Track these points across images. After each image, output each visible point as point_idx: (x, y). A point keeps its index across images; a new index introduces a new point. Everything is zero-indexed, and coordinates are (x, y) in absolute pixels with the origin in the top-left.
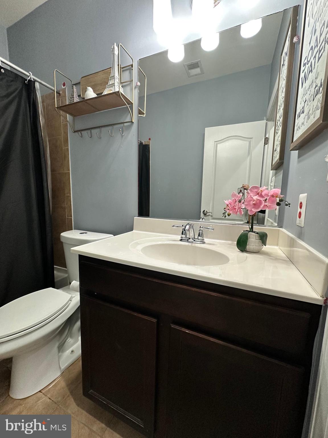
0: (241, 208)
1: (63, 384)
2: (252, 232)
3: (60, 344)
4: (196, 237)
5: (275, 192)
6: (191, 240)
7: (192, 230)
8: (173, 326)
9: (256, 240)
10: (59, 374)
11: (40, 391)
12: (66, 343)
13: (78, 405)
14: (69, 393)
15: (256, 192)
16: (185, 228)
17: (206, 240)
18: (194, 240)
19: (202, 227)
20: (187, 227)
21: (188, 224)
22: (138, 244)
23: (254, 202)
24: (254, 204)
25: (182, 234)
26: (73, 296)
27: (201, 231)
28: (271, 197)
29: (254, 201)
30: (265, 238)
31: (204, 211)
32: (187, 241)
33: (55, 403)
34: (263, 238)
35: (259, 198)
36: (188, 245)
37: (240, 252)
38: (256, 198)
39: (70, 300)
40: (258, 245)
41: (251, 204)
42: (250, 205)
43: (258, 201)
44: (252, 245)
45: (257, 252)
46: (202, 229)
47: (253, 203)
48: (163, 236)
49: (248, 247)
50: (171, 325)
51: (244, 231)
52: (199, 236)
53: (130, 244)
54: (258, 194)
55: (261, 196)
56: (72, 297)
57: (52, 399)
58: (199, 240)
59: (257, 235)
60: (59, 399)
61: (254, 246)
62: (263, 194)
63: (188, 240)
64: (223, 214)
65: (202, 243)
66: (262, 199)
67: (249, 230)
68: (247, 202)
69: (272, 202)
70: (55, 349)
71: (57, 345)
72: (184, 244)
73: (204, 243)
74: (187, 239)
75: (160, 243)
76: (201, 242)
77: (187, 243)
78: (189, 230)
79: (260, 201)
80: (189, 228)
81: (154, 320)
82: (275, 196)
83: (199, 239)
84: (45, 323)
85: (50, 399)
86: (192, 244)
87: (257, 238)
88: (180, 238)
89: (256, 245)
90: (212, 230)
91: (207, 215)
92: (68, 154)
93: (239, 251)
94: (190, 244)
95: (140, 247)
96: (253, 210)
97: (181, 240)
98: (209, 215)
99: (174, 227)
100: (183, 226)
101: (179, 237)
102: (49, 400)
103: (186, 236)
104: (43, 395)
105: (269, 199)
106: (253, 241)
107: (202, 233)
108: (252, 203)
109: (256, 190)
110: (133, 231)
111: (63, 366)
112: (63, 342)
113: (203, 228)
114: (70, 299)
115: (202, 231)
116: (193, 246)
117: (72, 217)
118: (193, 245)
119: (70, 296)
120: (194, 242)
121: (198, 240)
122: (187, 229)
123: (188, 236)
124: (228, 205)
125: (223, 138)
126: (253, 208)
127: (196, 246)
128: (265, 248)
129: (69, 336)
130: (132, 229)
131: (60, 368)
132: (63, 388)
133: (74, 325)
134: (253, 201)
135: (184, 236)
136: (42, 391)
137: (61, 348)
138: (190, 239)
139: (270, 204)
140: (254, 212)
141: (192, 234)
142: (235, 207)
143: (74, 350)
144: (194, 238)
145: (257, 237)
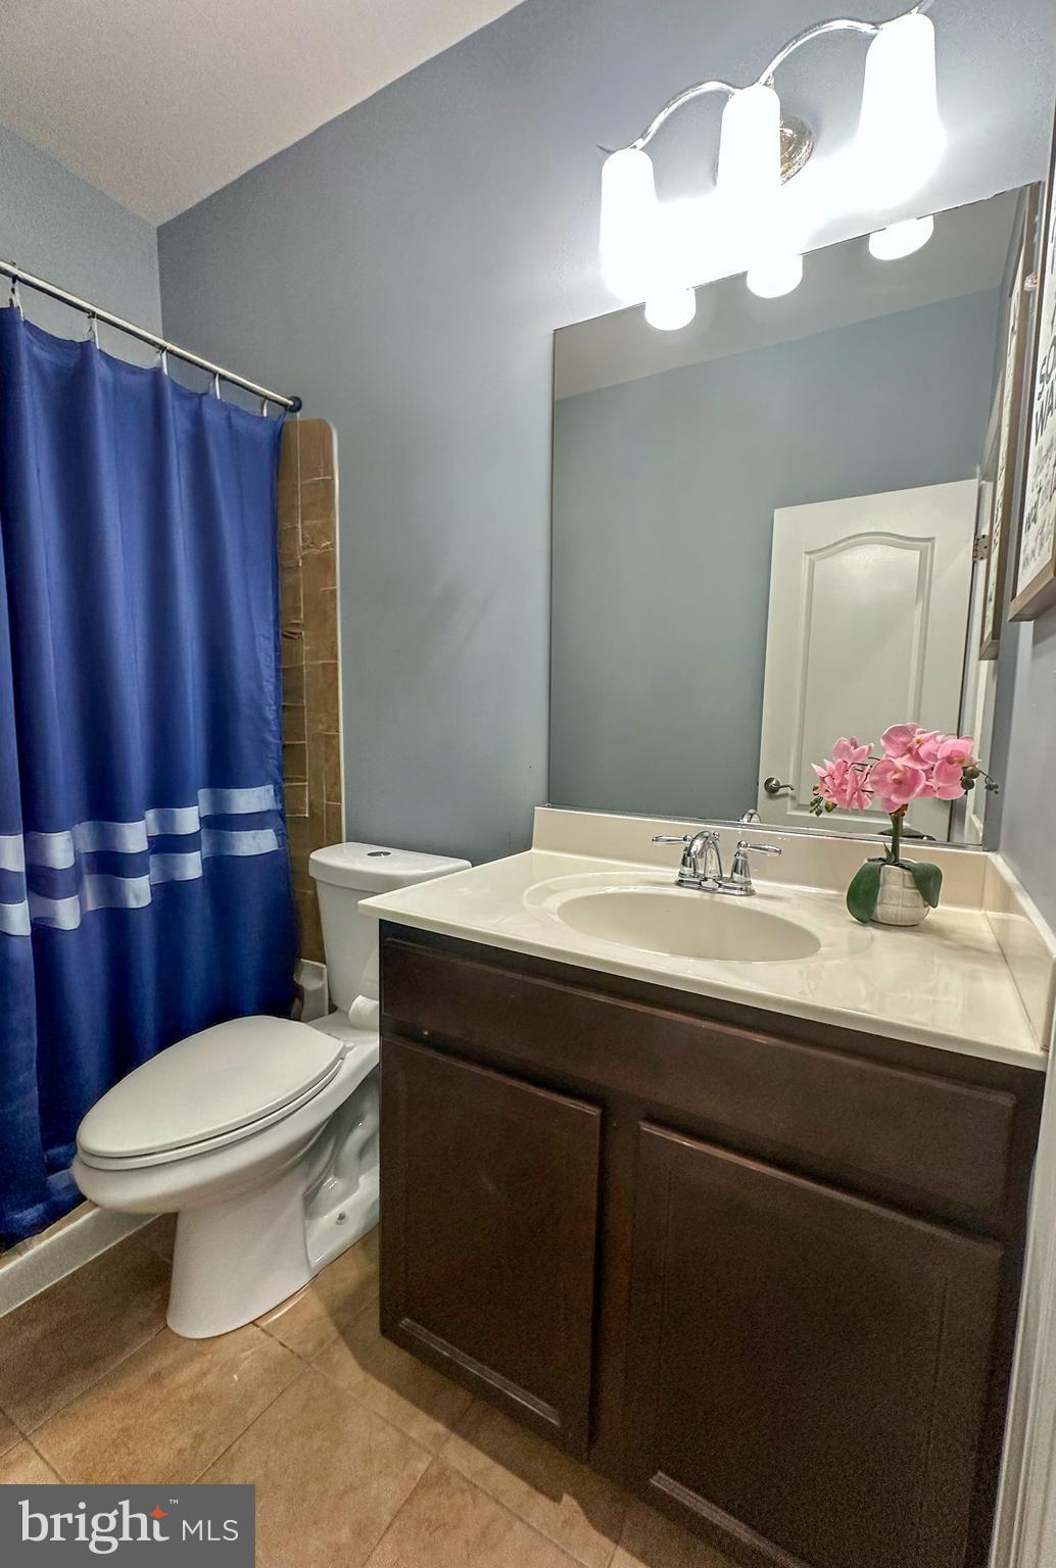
0: (864, 791)
1: (316, 1307)
2: (896, 863)
3: (308, 1189)
4: (727, 875)
5: (955, 749)
6: (709, 884)
7: (714, 852)
8: (646, 1128)
9: (905, 890)
10: (305, 1279)
11: (252, 1322)
12: (322, 1191)
13: (365, 1367)
14: (335, 1335)
15: (905, 744)
16: (691, 845)
17: (757, 884)
18: (720, 885)
19: (743, 843)
20: (698, 844)
21: (700, 835)
22: (550, 892)
23: (896, 776)
24: (898, 782)
25: (684, 863)
26: (348, 1046)
27: (740, 858)
28: (946, 764)
29: (896, 771)
30: (932, 884)
31: (769, 781)
32: (697, 886)
33: (300, 1357)
34: (927, 883)
35: (910, 764)
36: (702, 901)
37: (855, 926)
38: (902, 762)
39: (341, 1057)
40: (909, 905)
41: (889, 780)
42: (886, 784)
43: (909, 774)
44: (892, 902)
45: (912, 926)
46: (746, 850)
47: (895, 780)
48: (624, 869)
49: (879, 909)
50: (641, 1123)
51: (873, 860)
52: (735, 870)
53: (527, 892)
54: (910, 750)
55: (917, 758)
56: (344, 1046)
57: (290, 1347)
58: (735, 885)
59: (906, 872)
60: (310, 1347)
61: (900, 908)
62: (922, 752)
63: (700, 884)
64: (812, 804)
65: (743, 893)
66: (919, 767)
67: (885, 856)
68: (878, 774)
69: (949, 777)
70: (296, 1203)
71: (301, 1190)
72: (686, 895)
73: (750, 893)
74: (698, 881)
75: (612, 890)
76: (741, 889)
77: (697, 894)
78: (701, 854)
79: (915, 773)
80: (703, 847)
81: (594, 1111)
82: (955, 759)
83: (735, 880)
84: (263, 1124)
85: (282, 1344)
86: (712, 897)
87: (908, 883)
88: (677, 878)
89: (906, 904)
90: (777, 855)
91: (778, 793)
92: (335, 608)
93: (854, 922)
94: (707, 896)
95: (554, 902)
96: (892, 798)
97: (680, 883)
98: (786, 795)
99: (659, 843)
100: (685, 839)
101: (673, 874)
102: (280, 1349)
103: (695, 870)
104: (263, 1336)
105: (940, 767)
106: (896, 892)
107: (745, 863)
108: (891, 777)
109: (903, 739)
110: (532, 850)
111: (317, 1259)
112: (316, 1184)
113: (746, 846)
114: (340, 1053)
115: (745, 855)
116: (719, 903)
117: (339, 800)
118: (717, 898)
119: (342, 1044)
120: (720, 890)
121: (731, 885)
122: (695, 852)
123: (701, 872)
124: (823, 779)
125: (833, 542)
126: (896, 791)
127: (727, 902)
128: (933, 915)
129: (332, 1170)
130: (527, 846)
131: (308, 1262)
132: (320, 1319)
133: (347, 1136)
134: (896, 773)
135: (688, 870)
136: (258, 1323)
137: (311, 1203)
138: (706, 879)
139: (941, 784)
140: (896, 804)
141: (713, 866)
142: (844, 788)
143: (347, 1214)
144: (721, 878)
145: (907, 878)
